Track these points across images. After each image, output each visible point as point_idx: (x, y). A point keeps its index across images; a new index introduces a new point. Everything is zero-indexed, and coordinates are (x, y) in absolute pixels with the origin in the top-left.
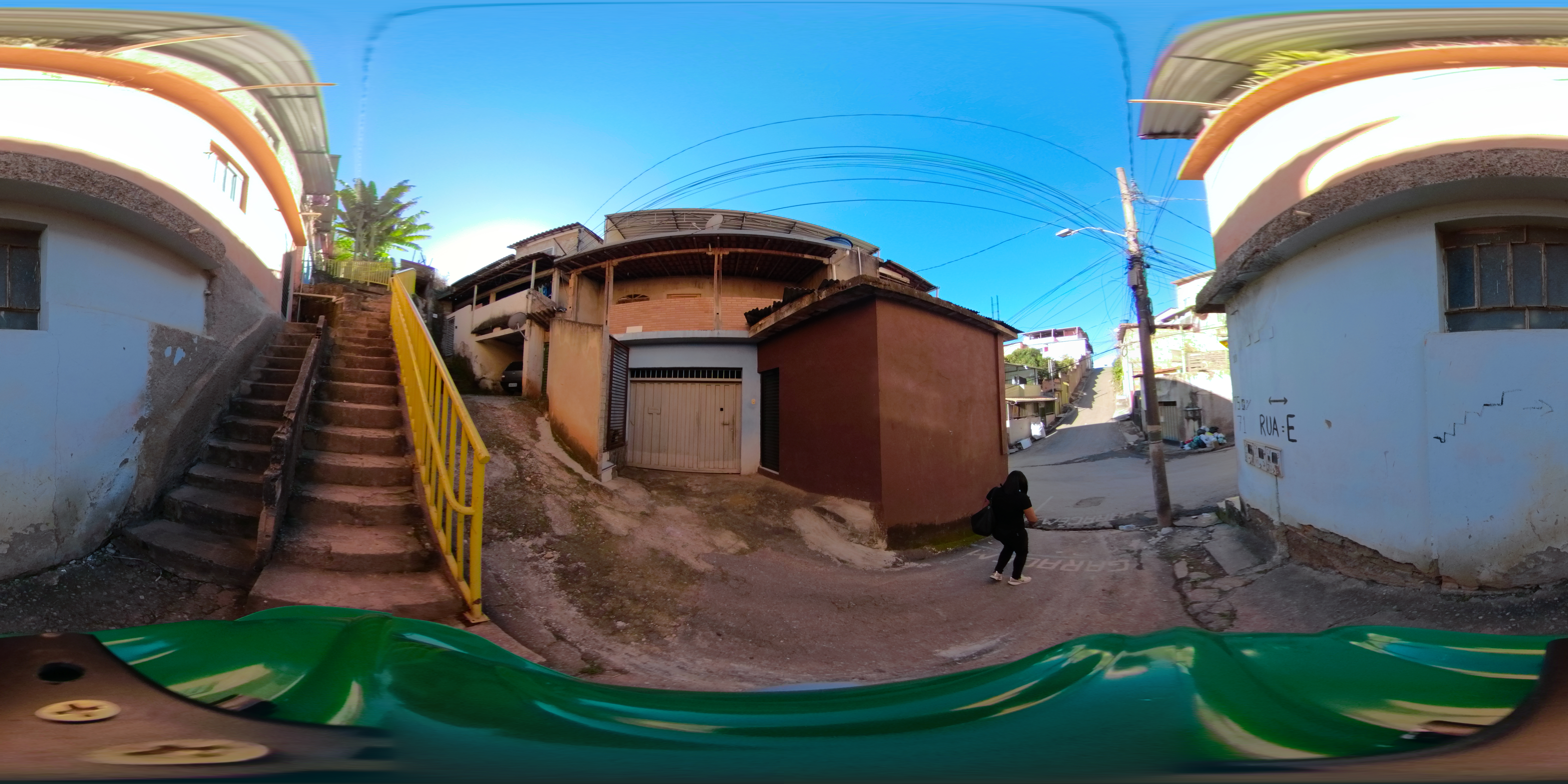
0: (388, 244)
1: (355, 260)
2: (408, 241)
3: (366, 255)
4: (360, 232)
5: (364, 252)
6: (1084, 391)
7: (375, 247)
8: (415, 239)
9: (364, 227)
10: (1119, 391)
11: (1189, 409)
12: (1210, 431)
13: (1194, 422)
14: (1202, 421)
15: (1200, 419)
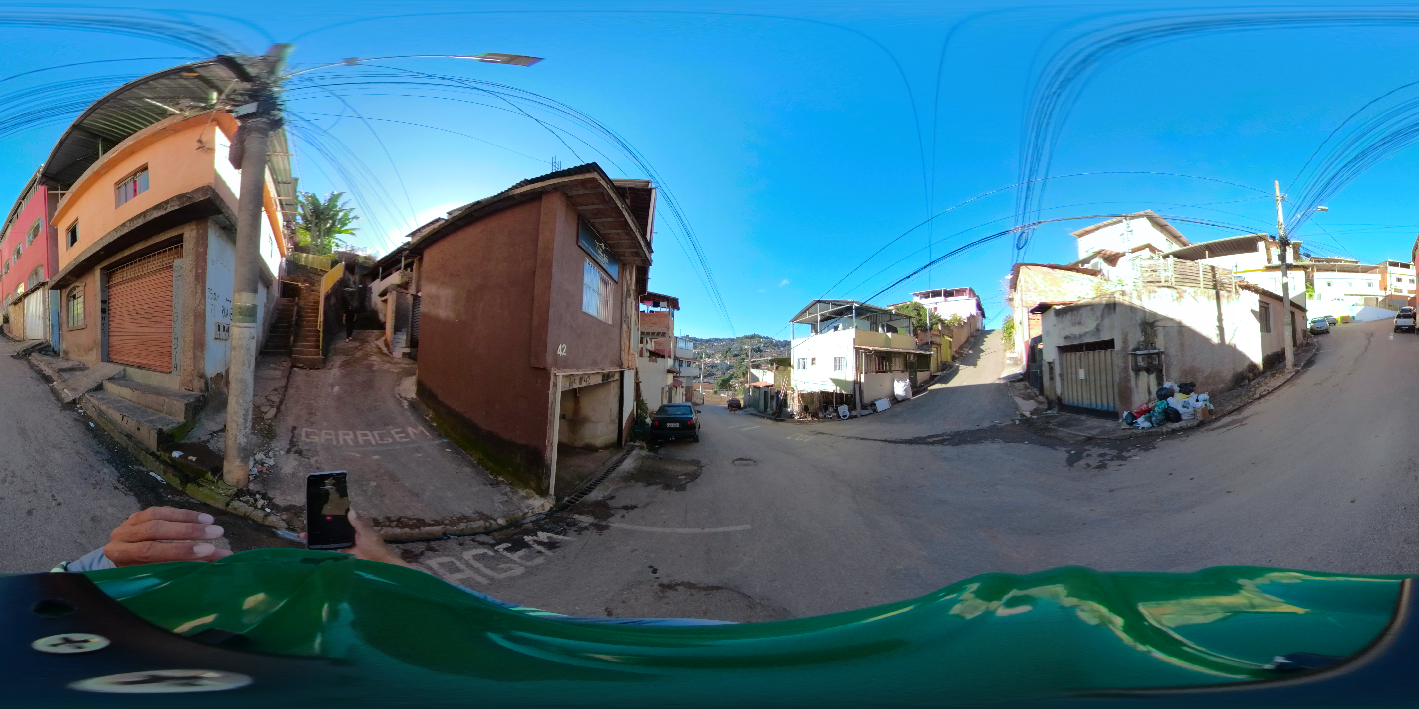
6: (970, 349)
10: (1010, 346)
11: (1138, 352)
12: (1180, 391)
13: (1148, 376)
14: (1164, 373)
15: (1161, 370)
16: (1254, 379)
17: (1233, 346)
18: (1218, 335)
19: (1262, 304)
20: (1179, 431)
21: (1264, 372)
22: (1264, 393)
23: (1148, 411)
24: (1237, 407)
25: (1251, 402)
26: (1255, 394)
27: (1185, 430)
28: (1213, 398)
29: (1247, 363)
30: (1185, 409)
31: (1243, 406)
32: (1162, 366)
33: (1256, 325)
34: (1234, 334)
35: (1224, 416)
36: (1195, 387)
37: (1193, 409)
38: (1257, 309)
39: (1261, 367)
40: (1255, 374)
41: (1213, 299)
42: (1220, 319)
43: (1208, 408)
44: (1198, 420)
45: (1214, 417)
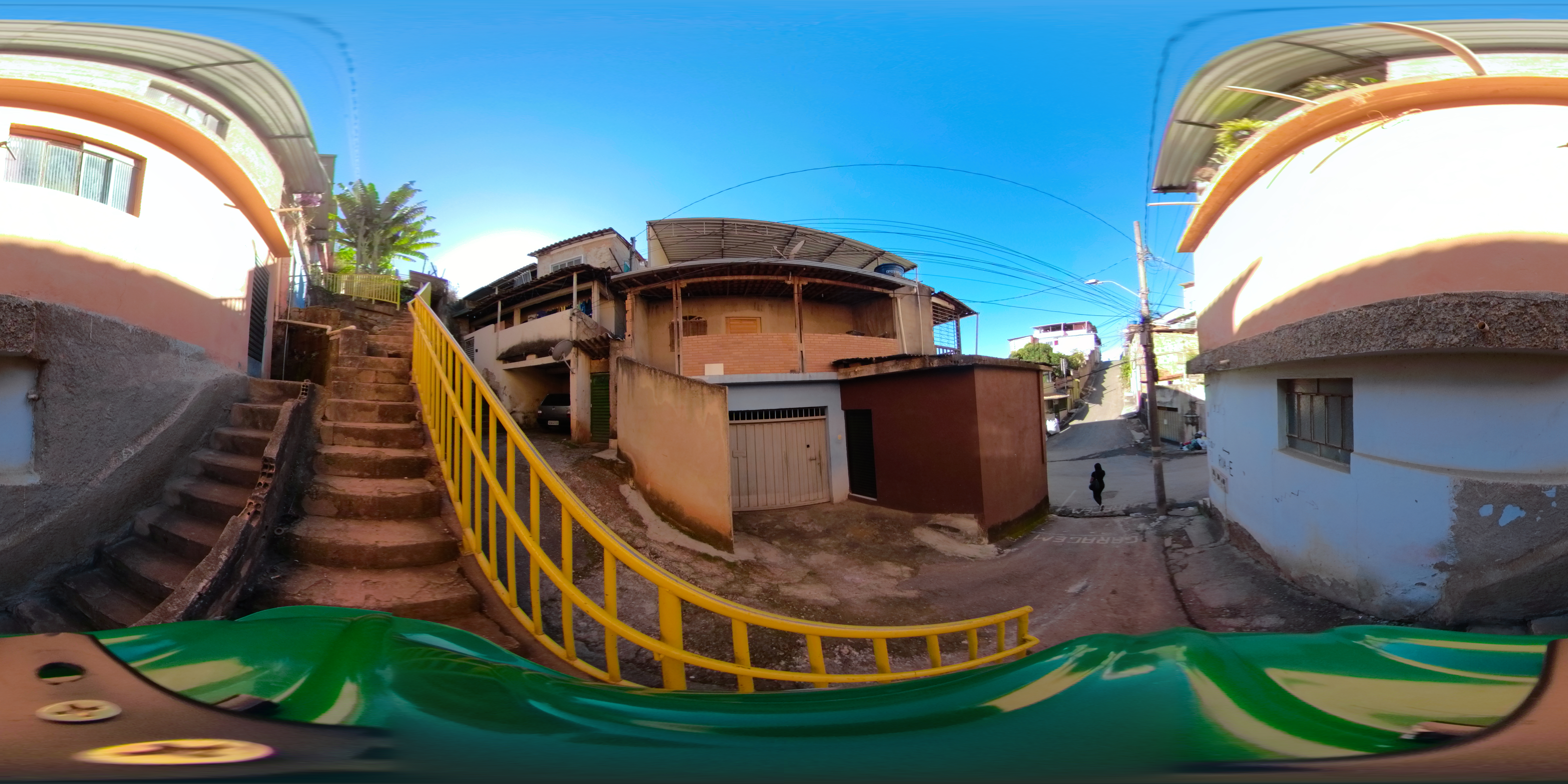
0: (393, 254)
1: (356, 273)
2: (414, 250)
3: (369, 266)
4: (362, 241)
5: (367, 263)
6: (1094, 386)
7: (379, 258)
8: (422, 247)
9: (365, 236)
10: (1127, 388)
11: (1188, 416)
12: (1205, 435)
13: (1192, 427)
14: (1199, 426)
32: (1199, 422)
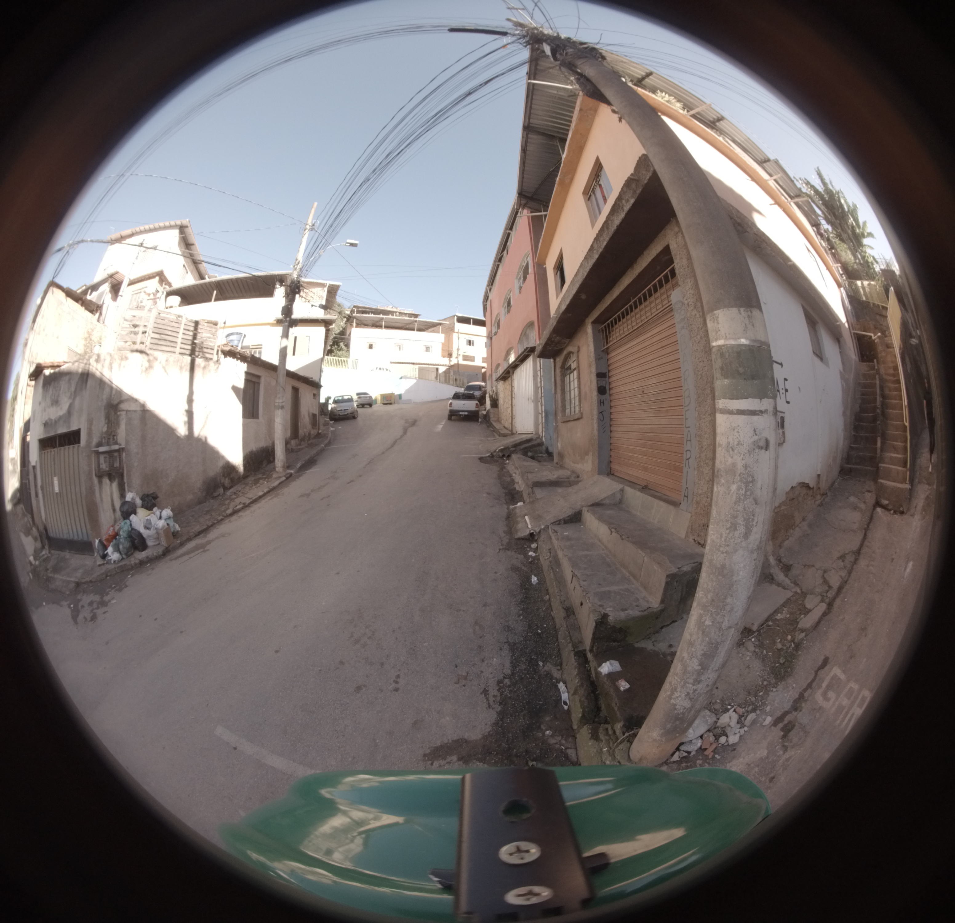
11: (101, 449)
12: (143, 506)
13: (111, 485)
14: (125, 480)
15: (122, 475)
16: (231, 487)
17: (203, 439)
18: (185, 423)
19: (250, 378)
20: (147, 563)
21: (245, 476)
22: (238, 507)
23: (116, 535)
24: (205, 527)
25: (222, 520)
26: (228, 508)
27: (152, 560)
28: (178, 515)
29: (221, 464)
30: (148, 531)
31: (212, 526)
32: (123, 470)
33: (237, 408)
34: (205, 422)
35: (190, 539)
36: (158, 500)
37: (155, 532)
38: (241, 384)
39: (241, 469)
40: (232, 480)
41: (186, 370)
42: (190, 401)
43: (172, 530)
44: (163, 546)
45: (179, 542)
